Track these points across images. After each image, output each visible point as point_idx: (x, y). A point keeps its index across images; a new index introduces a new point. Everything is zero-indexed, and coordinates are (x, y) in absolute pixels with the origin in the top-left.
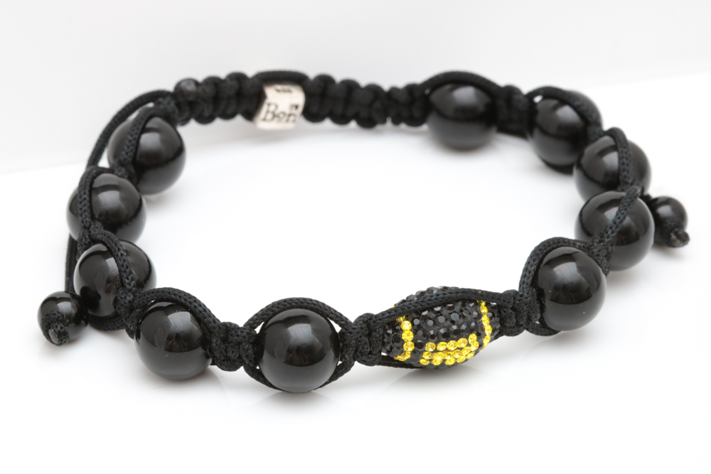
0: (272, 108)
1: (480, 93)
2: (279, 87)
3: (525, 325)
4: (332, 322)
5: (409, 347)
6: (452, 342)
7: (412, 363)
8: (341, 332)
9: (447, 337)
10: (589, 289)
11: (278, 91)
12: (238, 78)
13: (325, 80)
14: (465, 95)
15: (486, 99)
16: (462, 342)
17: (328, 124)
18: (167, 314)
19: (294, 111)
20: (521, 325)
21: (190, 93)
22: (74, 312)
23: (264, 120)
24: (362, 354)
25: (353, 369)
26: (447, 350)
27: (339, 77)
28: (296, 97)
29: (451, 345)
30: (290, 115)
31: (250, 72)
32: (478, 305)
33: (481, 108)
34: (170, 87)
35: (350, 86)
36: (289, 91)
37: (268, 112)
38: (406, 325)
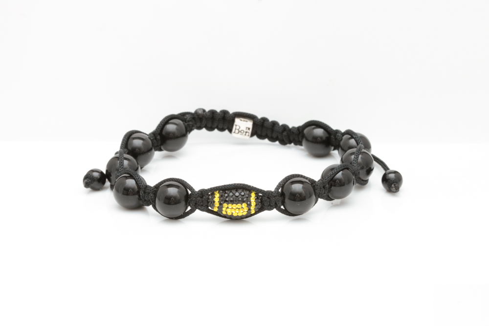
0: (238, 127)
1: (325, 132)
2: (242, 119)
3: (274, 207)
4: (188, 190)
5: (217, 204)
6: (234, 205)
7: (219, 212)
8: (190, 194)
9: (232, 202)
10: (305, 197)
11: (241, 120)
12: (225, 113)
13: (264, 120)
14: (319, 132)
15: (327, 135)
16: (239, 206)
17: (266, 141)
18: (126, 179)
19: (248, 131)
20: (272, 206)
21: (200, 114)
22: (99, 177)
23: (234, 132)
24: (199, 205)
25: (196, 212)
26: (232, 208)
27: (271, 119)
28: (249, 124)
29: (234, 206)
30: (246, 132)
31: (231, 111)
32: (250, 192)
33: (324, 138)
34: (193, 111)
35: (274, 124)
36: (247, 121)
37: (236, 129)
38: (217, 195)
